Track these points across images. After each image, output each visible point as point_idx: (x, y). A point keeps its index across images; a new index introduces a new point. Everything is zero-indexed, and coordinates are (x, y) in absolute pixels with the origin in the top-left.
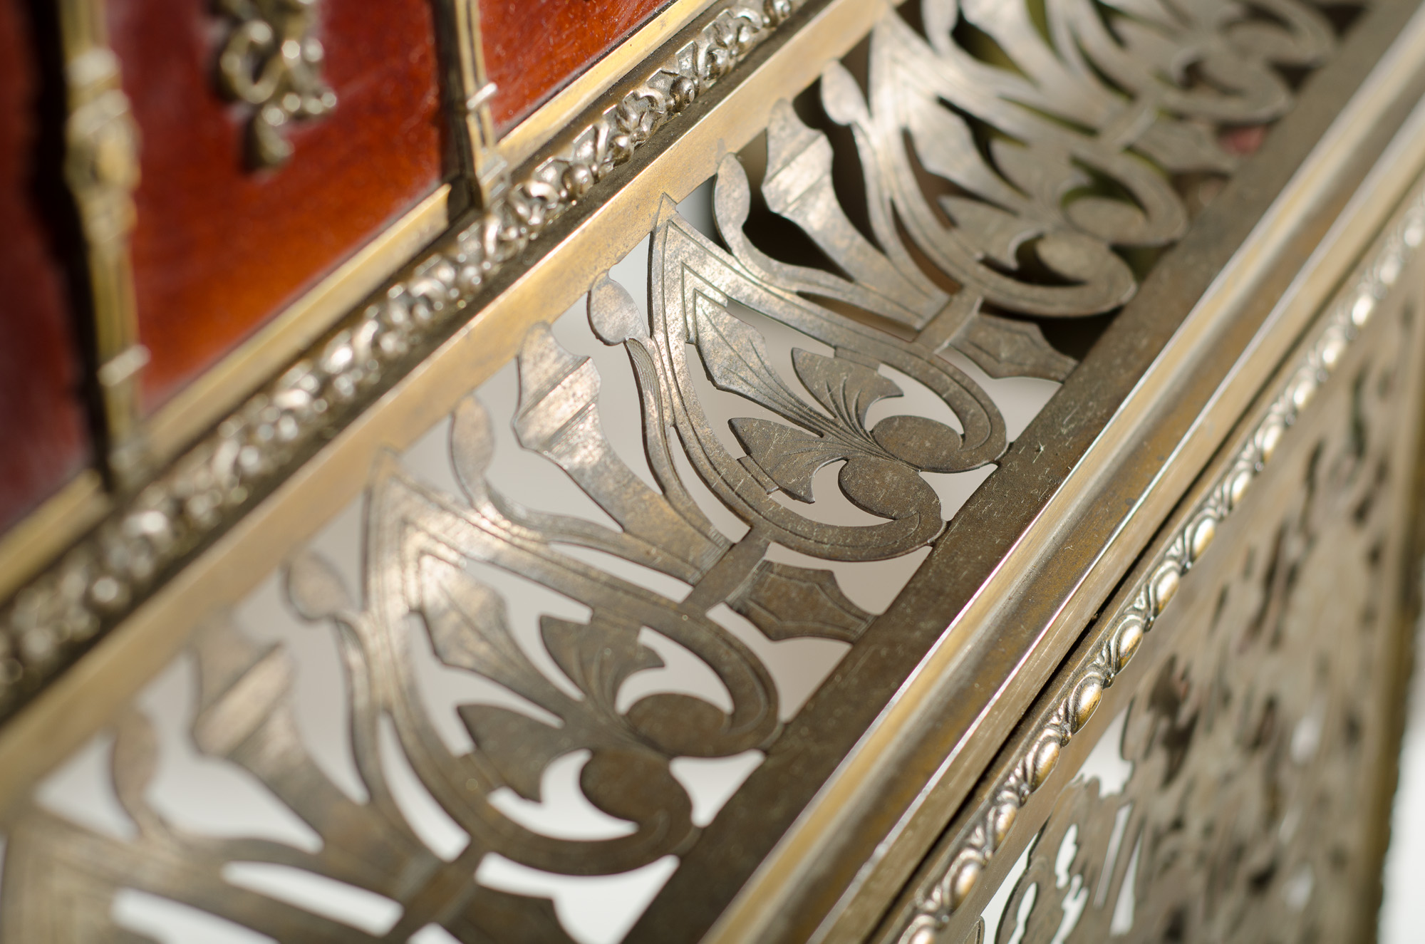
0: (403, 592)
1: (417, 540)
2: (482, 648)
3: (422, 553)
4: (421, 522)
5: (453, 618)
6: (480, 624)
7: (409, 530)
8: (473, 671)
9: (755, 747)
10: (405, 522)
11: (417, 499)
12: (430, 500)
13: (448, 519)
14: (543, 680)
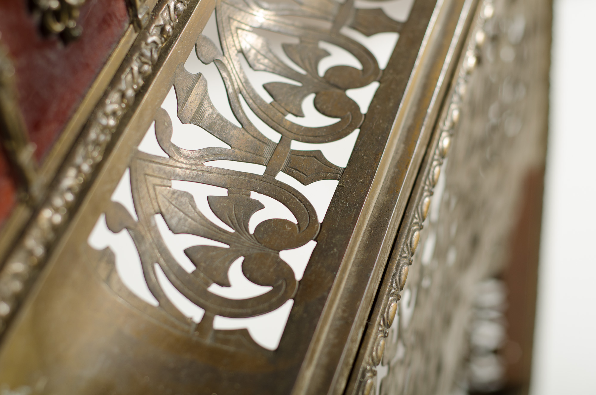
0: (235, 46)
1: (235, 24)
2: (266, 61)
3: (237, 28)
4: (234, 17)
5: (253, 52)
6: (263, 52)
7: (232, 21)
8: (265, 70)
9: (375, 80)
10: (230, 18)
11: (232, 8)
12: (236, 8)
13: (243, 13)
14: (291, 70)
